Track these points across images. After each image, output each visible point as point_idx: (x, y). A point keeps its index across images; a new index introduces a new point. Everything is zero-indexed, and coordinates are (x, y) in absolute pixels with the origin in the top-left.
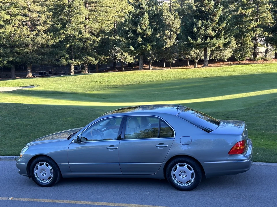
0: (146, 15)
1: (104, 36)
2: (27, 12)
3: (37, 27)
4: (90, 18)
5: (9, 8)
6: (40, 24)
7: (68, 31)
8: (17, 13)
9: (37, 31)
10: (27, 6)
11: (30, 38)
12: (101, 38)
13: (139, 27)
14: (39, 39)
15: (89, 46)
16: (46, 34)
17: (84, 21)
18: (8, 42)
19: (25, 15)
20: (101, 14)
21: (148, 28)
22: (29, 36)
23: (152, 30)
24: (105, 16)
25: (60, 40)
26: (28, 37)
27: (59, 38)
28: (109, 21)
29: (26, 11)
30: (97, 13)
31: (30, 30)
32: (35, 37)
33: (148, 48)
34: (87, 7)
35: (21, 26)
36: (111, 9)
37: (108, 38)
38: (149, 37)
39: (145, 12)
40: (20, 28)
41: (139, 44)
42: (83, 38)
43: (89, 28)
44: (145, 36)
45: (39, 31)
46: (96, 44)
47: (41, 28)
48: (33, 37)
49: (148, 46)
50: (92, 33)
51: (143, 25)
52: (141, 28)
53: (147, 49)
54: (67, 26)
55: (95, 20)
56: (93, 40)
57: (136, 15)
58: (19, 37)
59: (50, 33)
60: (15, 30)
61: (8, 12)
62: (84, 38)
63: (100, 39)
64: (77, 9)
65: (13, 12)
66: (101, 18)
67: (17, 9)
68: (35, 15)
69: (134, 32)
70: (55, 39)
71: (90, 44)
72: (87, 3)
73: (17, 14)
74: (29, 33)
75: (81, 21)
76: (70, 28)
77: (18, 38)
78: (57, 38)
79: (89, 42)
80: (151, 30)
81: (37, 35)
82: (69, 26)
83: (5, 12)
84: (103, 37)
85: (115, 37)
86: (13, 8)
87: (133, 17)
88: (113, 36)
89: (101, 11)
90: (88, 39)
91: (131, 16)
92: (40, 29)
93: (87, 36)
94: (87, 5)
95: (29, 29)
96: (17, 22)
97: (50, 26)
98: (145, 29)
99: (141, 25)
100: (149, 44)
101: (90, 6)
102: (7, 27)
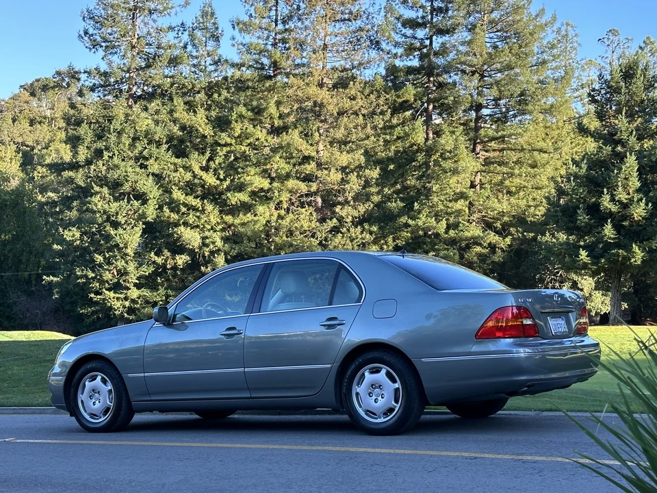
0: (631, 161)
1: (522, 233)
2: (315, 170)
3: (338, 209)
4: (483, 184)
5: (268, 159)
6: (347, 202)
7: (419, 218)
8: (287, 173)
9: (335, 220)
10: (313, 154)
11: (317, 239)
12: (513, 239)
13: (608, 197)
14: (338, 239)
15: (476, 263)
16: (359, 227)
17: (465, 190)
18: (260, 248)
19: (308, 179)
20: (517, 172)
21: (635, 200)
22: (315, 233)
23: (650, 205)
24: (527, 176)
25: (396, 245)
26: (313, 236)
27: (394, 241)
28: (540, 189)
29: (310, 168)
30: (505, 170)
31: (319, 217)
32: (330, 236)
33: (633, 257)
34: (478, 154)
35: (295, 208)
36: (546, 155)
37: (535, 239)
38: (641, 226)
39: (628, 154)
40: (293, 213)
41: (608, 246)
42: (461, 240)
43: (480, 211)
44: (626, 223)
45: (341, 219)
46: (498, 257)
47: (348, 213)
48: (324, 235)
49: (634, 252)
50: (488, 225)
51: (620, 188)
52: (613, 200)
53: (633, 260)
54: (416, 206)
55: (499, 188)
56: (490, 244)
57: (601, 161)
58: (287, 237)
59: (371, 225)
60: (280, 217)
61: (265, 171)
62: (464, 240)
63: (508, 240)
64: (449, 158)
65: (278, 170)
66: (517, 181)
67: (289, 163)
68: (335, 176)
69: (594, 209)
70: (382, 242)
71: (480, 255)
72: (478, 141)
73: (288, 176)
74: (314, 226)
75: (458, 191)
76: (426, 211)
77: (285, 238)
78: (390, 239)
79: (478, 249)
80: (647, 204)
81: (335, 230)
82: (422, 205)
83: (257, 169)
84: (520, 235)
85: (553, 235)
86: (279, 159)
87: (589, 168)
88: (548, 234)
89: (518, 162)
90: (476, 241)
91: (584, 166)
92: (343, 213)
93: (471, 232)
94: (479, 147)
95: (314, 214)
96: (285, 197)
97: (372, 206)
98: (625, 201)
99: (615, 190)
100: (639, 247)
101: (487, 151)
102: (261, 209)
